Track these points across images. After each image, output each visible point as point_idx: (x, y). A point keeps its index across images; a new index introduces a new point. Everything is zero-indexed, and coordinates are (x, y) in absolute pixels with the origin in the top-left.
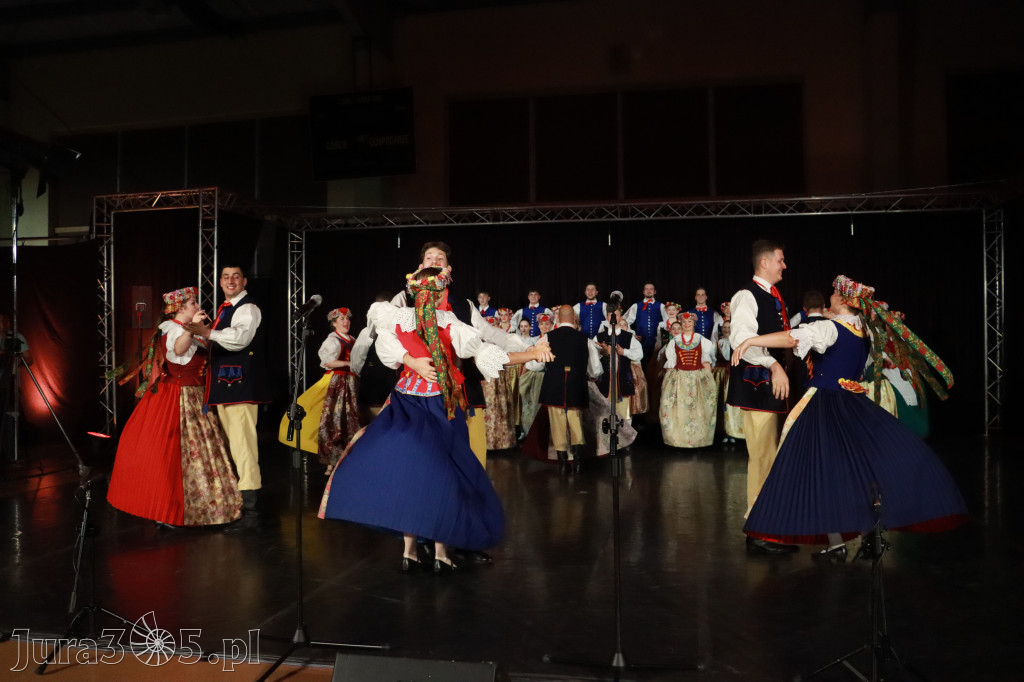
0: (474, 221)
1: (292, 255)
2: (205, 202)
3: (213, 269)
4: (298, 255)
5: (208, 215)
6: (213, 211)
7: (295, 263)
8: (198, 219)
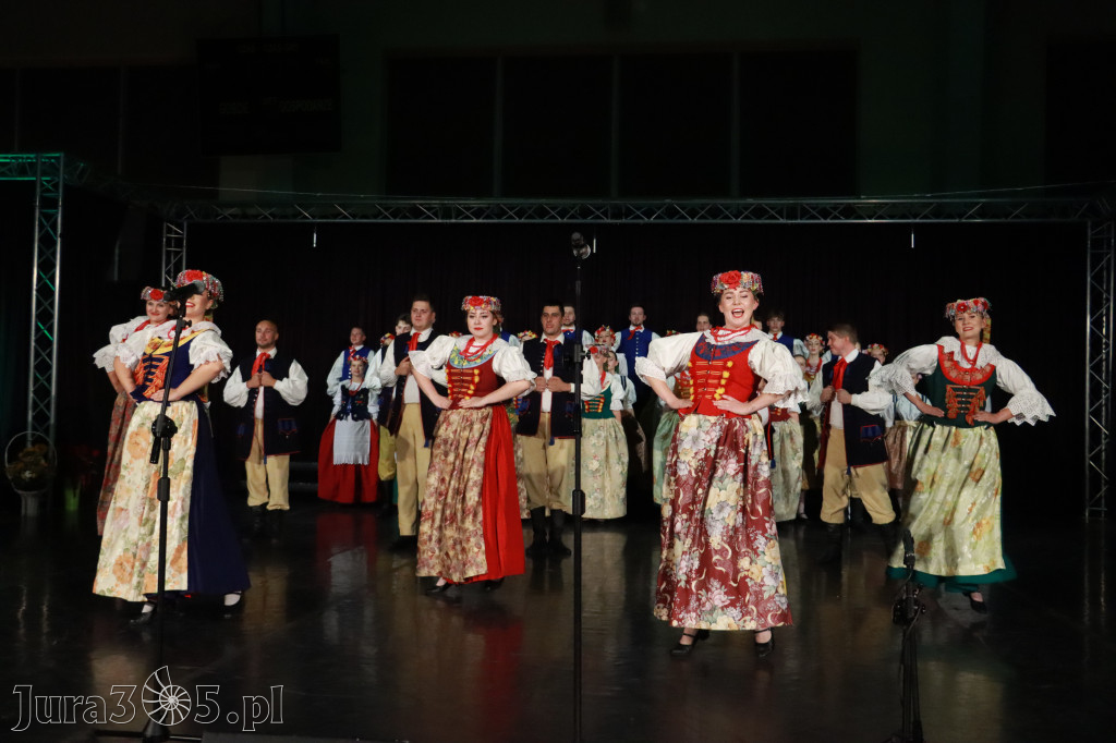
0: (416, 218)
1: (168, 253)
2: (44, 173)
3: (54, 266)
4: (177, 253)
5: (48, 190)
6: (56, 186)
7: (171, 265)
8: (34, 196)
